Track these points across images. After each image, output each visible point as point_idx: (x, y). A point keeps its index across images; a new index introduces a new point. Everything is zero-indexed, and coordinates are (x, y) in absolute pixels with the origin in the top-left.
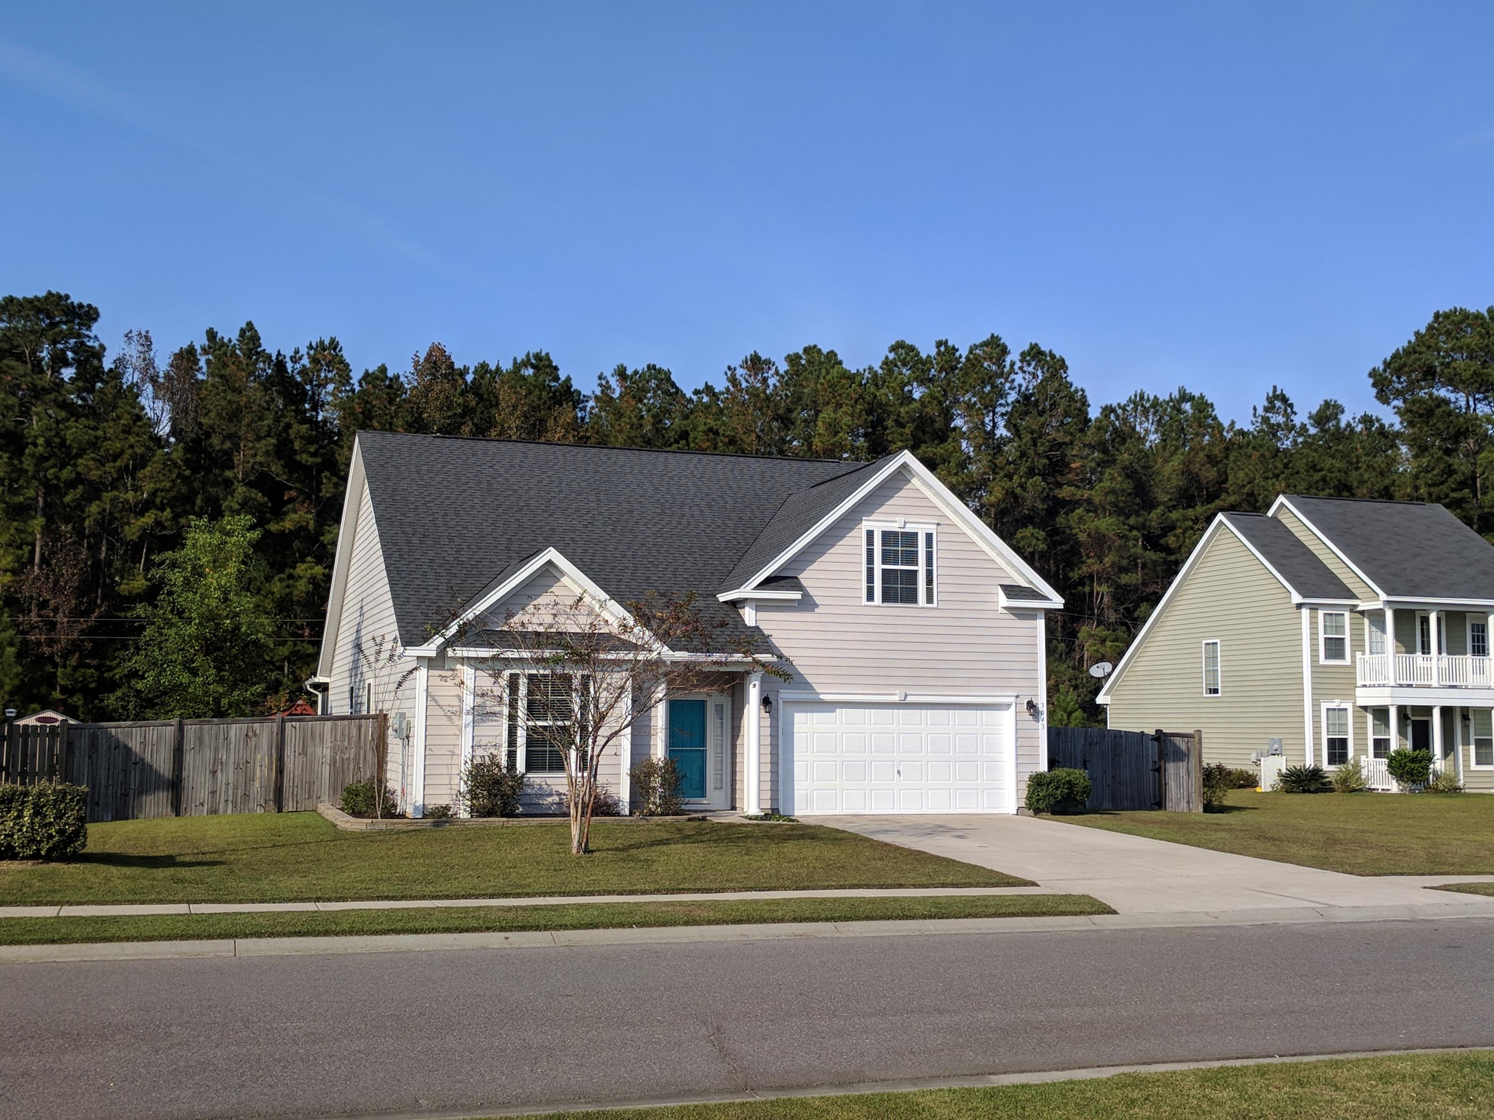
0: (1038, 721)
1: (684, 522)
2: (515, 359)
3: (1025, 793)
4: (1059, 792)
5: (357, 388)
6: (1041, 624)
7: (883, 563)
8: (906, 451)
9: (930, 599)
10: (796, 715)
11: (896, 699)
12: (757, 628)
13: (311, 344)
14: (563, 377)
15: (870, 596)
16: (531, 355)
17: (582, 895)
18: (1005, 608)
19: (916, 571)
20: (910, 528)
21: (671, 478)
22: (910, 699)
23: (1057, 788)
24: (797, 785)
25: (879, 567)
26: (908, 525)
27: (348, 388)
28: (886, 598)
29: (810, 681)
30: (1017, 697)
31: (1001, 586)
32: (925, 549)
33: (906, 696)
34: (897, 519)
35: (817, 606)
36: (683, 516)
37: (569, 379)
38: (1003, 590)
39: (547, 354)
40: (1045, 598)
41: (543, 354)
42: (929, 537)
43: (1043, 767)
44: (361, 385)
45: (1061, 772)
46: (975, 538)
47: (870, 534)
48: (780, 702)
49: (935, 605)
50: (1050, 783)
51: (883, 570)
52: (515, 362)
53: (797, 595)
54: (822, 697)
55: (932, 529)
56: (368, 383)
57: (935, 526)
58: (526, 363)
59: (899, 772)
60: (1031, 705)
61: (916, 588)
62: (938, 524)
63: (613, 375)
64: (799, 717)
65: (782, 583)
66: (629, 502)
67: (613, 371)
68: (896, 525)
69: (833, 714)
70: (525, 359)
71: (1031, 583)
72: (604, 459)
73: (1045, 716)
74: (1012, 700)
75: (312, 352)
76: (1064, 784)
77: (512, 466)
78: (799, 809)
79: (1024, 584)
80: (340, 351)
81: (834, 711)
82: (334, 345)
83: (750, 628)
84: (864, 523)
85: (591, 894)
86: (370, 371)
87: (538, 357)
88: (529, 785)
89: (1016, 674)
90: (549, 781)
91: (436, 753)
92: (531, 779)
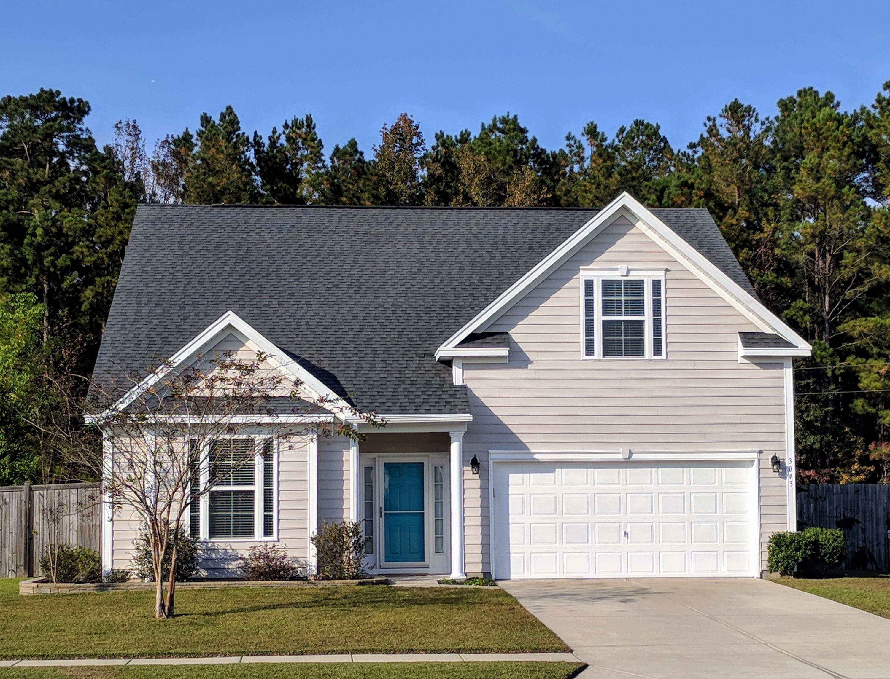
0: (785, 478)
1: (437, 280)
4: (799, 553)
6: (788, 373)
7: (604, 314)
8: (625, 193)
9: (657, 351)
10: (510, 475)
11: (619, 457)
12: (464, 387)
15: (589, 350)
18: (745, 357)
19: (642, 322)
20: (634, 276)
21: (445, 236)
22: (635, 457)
23: (797, 550)
24: (513, 549)
25: (598, 318)
26: (632, 273)
28: (608, 351)
29: (523, 440)
30: (760, 452)
31: (740, 333)
32: (651, 298)
33: (631, 454)
34: (619, 267)
35: (530, 362)
36: (439, 273)
38: (741, 338)
40: (789, 345)
42: (656, 284)
43: (792, 527)
45: (810, 533)
46: (710, 283)
47: (589, 284)
48: (491, 463)
49: (664, 356)
50: (790, 544)
51: (604, 322)
53: (503, 352)
54: (537, 456)
55: (660, 275)
56: (338, 158)
57: (663, 273)
59: (626, 533)
60: (776, 461)
61: (643, 340)
62: (667, 270)
64: (514, 478)
65: (489, 339)
66: (387, 263)
68: (618, 273)
69: (553, 474)
71: (773, 329)
72: (381, 219)
73: (793, 472)
74: (755, 456)
75: (287, 131)
76: (806, 545)
77: (280, 232)
78: (516, 573)
79: (768, 331)
81: (554, 471)
82: (308, 122)
83: (456, 387)
84: (581, 271)
88: (214, 550)
89: (759, 428)
90: (234, 546)
91: (124, 518)
92: (216, 544)
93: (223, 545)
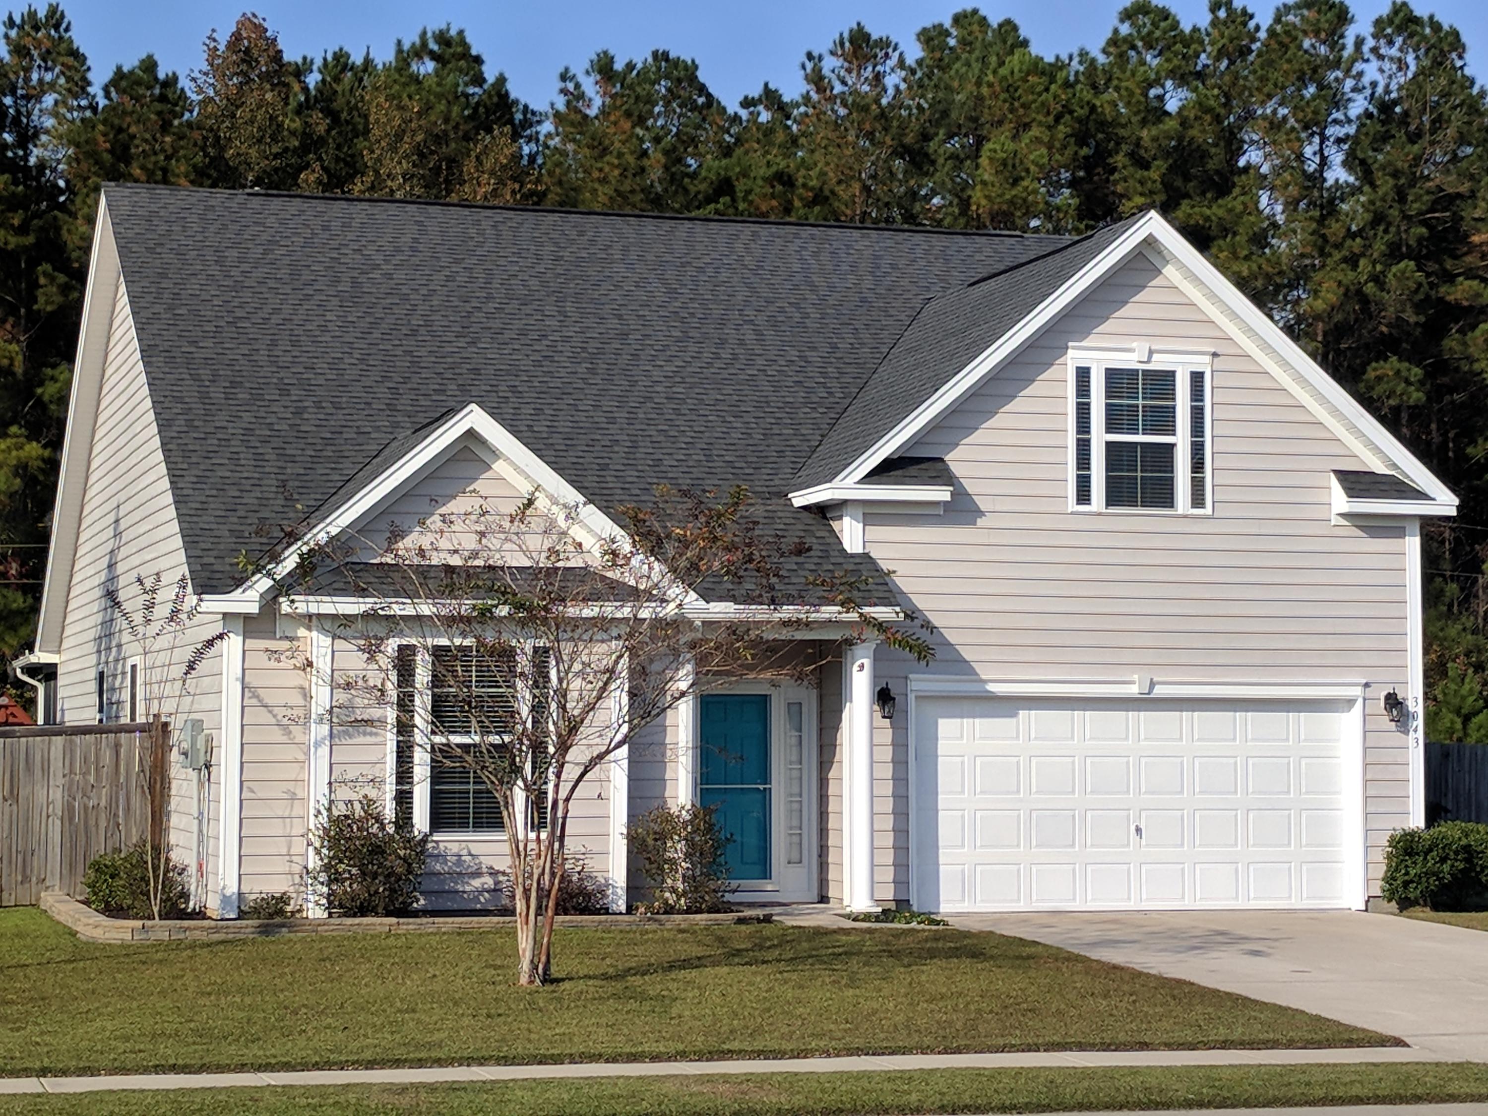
0: (1407, 733)
1: (725, 354)
2: (399, 42)
3: (1381, 870)
4: (1446, 867)
5: (102, 102)
6: (1413, 545)
7: (1109, 430)
8: (1153, 213)
9: (1198, 499)
10: (941, 722)
11: (1133, 690)
12: (866, 556)
13: (10, 18)
14: (490, 74)
15: (1084, 495)
16: (429, 34)
17: (540, 1063)
18: (1341, 515)
19: (1172, 446)
20: (1160, 363)
21: (701, 270)
22: (1160, 691)
23: (1443, 860)
24: (944, 856)
25: (1099, 437)
26: (1155, 357)
27: (84, 103)
28: (1114, 497)
29: (967, 658)
30: (1367, 685)
31: (1336, 472)
32: (1188, 404)
33: (1152, 684)
34: (1135, 345)
35: (981, 513)
36: (722, 342)
37: (501, 80)
38: (1339, 479)
39: (461, 33)
40: (1420, 495)
41: (453, 32)
42: (1197, 379)
43: (1416, 819)
44: (107, 95)
45: (1450, 830)
46: (1285, 379)
47: (1083, 375)
48: (911, 697)
49: (1208, 510)
50: (1430, 850)
51: (1108, 444)
52: (400, 51)
53: (942, 494)
54: (992, 687)
55: (1202, 363)
56: (120, 91)
57: (1207, 359)
58: (420, 51)
59: (1138, 830)
60: (1394, 702)
61: (1172, 479)
62: (1215, 355)
63: (588, 73)
64: (947, 727)
65: (913, 470)
66: (620, 317)
67: (587, 65)
68: (1134, 356)
69: (1013, 721)
70: (418, 41)
71: (1395, 466)
72: (573, 234)
73: (1420, 722)
74: (1358, 691)
75: (13, 33)
76: (1456, 853)
77: (398, 250)
78: (948, 901)
79: (1380, 468)
80: (67, 30)
81: (1015, 715)
82: (55, 18)
83: (853, 556)
84: (1070, 351)
85: (557, 1060)
86: (125, 69)
87: (443, 38)
88: (438, 856)
89: (1364, 642)
90: (475, 849)
91: (260, 795)
92: (441, 845)
93: (454, 848)
